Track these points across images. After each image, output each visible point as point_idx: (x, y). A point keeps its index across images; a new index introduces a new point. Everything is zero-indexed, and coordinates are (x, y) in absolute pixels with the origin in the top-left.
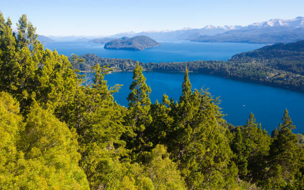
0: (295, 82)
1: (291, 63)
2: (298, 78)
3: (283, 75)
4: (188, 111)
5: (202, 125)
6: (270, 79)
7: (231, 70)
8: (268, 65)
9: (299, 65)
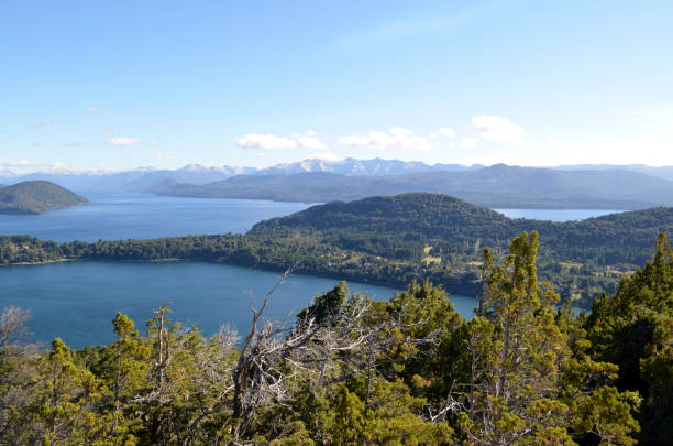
0: (377, 270)
1: (361, 236)
2: (379, 263)
3: (356, 258)
6: (335, 267)
7: (260, 252)
8: (325, 242)
9: (374, 241)
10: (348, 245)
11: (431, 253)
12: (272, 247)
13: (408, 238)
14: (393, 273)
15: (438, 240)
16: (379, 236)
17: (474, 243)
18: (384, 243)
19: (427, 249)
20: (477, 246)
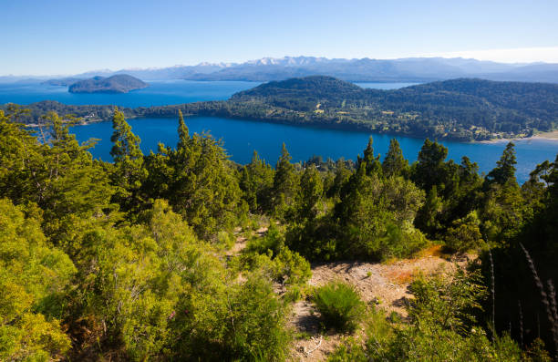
0: (290, 117)
1: (284, 100)
2: (291, 113)
3: (280, 111)
4: (189, 158)
5: (206, 170)
6: (269, 116)
7: (233, 109)
8: (266, 103)
9: (291, 102)
10: (277, 104)
11: (320, 108)
12: (239, 107)
13: (309, 100)
14: (298, 118)
15: (324, 101)
16: (294, 99)
17: (342, 101)
18: (296, 103)
19: (318, 106)
20: (343, 104)
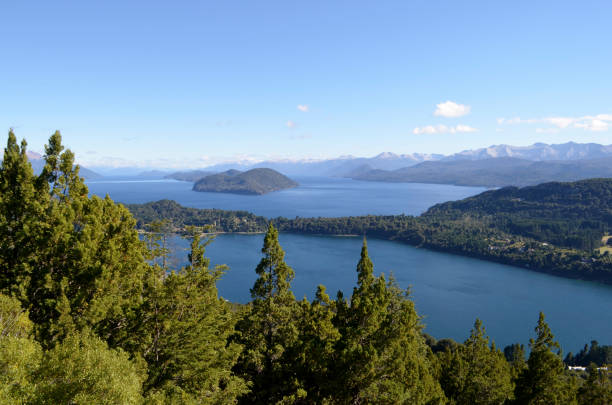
0: (541, 256)
1: (531, 222)
2: (544, 249)
4: (370, 313)
6: (496, 251)
7: (427, 232)
8: (492, 226)
9: (544, 227)
10: (516, 230)
12: (438, 229)
13: (585, 225)
14: (557, 260)
16: (551, 223)
18: (555, 230)
19: (605, 239)
